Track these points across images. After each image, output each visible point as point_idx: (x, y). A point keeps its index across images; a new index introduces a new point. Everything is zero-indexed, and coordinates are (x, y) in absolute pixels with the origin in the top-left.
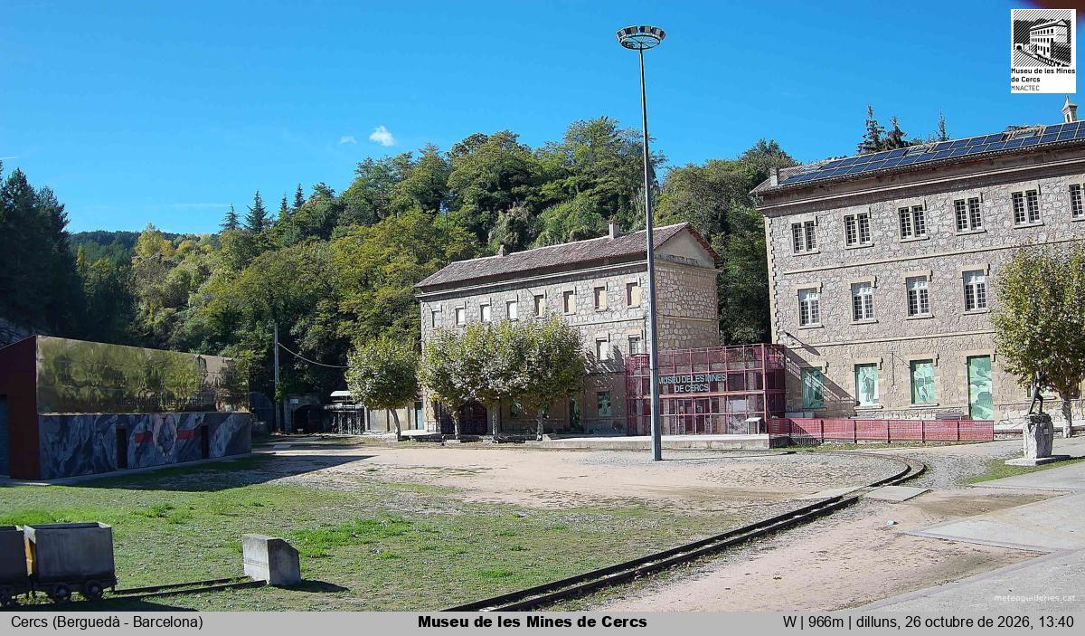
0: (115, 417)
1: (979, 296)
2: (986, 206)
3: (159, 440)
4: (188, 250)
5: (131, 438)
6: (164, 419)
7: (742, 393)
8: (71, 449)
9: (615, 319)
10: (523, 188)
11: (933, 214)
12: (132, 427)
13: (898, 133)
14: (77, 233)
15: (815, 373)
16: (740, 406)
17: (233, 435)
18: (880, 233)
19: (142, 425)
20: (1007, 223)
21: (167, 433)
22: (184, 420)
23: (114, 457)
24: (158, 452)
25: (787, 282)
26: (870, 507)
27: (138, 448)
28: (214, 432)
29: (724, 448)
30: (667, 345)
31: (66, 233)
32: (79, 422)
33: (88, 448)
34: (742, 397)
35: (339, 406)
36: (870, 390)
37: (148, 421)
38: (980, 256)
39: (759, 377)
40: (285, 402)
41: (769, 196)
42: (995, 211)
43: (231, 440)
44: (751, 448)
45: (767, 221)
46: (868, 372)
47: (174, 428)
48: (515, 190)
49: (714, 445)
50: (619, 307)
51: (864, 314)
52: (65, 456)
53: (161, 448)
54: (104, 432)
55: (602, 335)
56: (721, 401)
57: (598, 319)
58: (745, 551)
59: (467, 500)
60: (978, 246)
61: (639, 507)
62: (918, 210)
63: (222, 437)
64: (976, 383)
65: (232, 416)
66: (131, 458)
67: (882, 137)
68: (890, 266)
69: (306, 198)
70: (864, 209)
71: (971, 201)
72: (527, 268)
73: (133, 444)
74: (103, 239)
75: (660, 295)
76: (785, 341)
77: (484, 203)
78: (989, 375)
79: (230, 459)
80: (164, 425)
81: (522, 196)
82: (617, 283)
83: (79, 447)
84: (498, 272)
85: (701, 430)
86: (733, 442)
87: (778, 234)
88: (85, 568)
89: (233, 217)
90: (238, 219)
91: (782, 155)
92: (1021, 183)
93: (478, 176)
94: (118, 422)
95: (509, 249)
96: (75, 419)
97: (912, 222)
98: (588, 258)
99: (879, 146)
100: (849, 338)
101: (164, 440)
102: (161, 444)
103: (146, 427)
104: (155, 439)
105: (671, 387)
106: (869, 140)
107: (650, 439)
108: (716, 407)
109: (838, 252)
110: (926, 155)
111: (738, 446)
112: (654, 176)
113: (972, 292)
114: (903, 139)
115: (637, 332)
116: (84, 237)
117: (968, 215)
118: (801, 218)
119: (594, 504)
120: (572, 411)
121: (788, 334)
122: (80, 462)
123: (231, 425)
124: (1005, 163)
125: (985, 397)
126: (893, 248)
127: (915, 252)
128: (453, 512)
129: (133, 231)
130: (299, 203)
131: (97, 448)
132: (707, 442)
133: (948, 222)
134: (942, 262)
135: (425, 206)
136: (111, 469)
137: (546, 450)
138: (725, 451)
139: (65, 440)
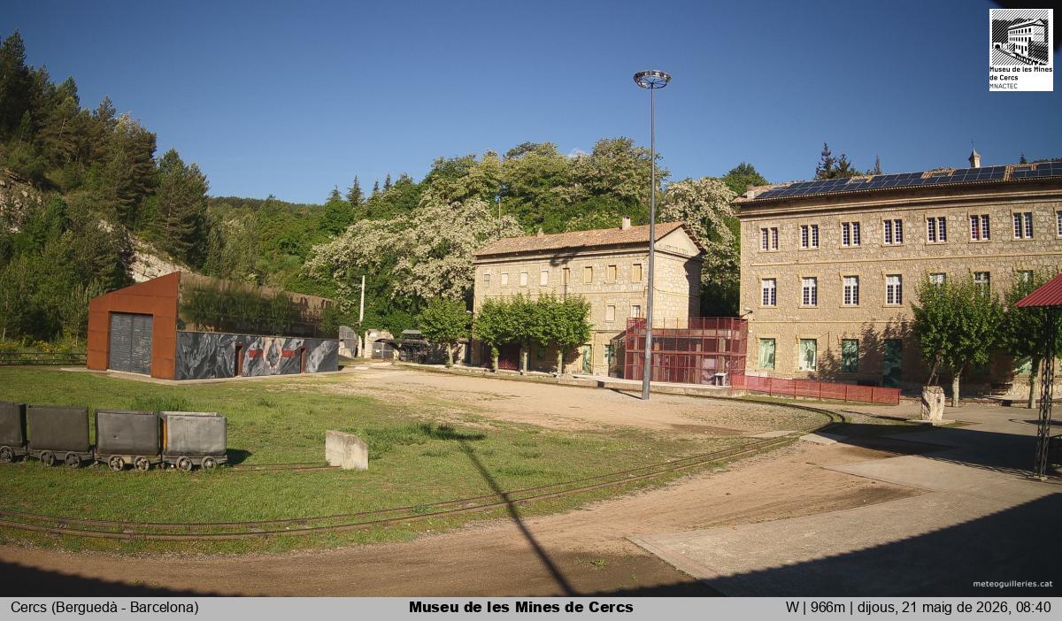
0: (236, 337)
1: (897, 294)
2: (907, 225)
3: (267, 357)
4: (299, 216)
5: (247, 354)
6: (273, 341)
7: (714, 354)
8: (199, 358)
9: (622, 290)
10: (559, 189)
11: (866, 230)
12: (249, 345)
13: (844, 166)
14: (215, 197)
15: (770, 343)
16: (709, 363)
17: (325, 356)
18: (826, 240)
19: (255, 344)
20: (922, 241)
21: (274, 351)
22: (287, 343)
23: (232, 367)
24: (266, 366)
25: (754, 272)
26: (803, 447)
27: (251, 361)
28: (310, 353)
29: (697, 394)
30: (660, 312)
31: (207, 197)
32: (207, 338)
33: (213, 360)
34: (713, 357)
35: (408, 340)
36: (810, 359)
37: (260, 342)
38: (901, 264)
39: (728, 342)
40: (366, 333)
41: (745, 206)
42: (913, 230)
43: (324, 360)
44: (718, 396)
45: (744, 223)
46: (811, 345)
47: (280, 348)
48: (553, 190)
49: (690, 392)
50: (626, 281)
51: (810, 301)
52: (194, 363)
53: (269, 363)
54: (226, 347)
55: (609, 301)
56: (698, 358)
57: (609, 289)
58: (707, 472)
59: (498, 419)
60: (899, 255)
61: (628, 434)
62: (857, 224)
63: (316, 358)
64: (891, 360)
65: (325, 344)
66: (245, 369)
67: (833, 168)
68: (832, 266)
69: (393, 183)
70: (816, 220)
71: (896, 221)
72: (557, 247)
73: (248, 358)
74: (236, 203)
75: (657, 275)
76: (750, 317)
77: (528, 197)
78: (900, 355)
79: (322, 376)
80: (273, 345)
81: (556, 194)
82: (625, 262)
83: (206, 357)
84: (536, 248)
85: (680, 380)
86: (704, 390)
87: (751, 235)
88: (205, 447)
89: (336, 193)
90: (341, 195)
91: (757, 176)
92: (935, 211)
93: (524, 175)
94: (237, 341)
95: (547, 232)
96: (205, 336)
97: (853, 233)
98: (605, 243)
99: (833, 175)
100: (797, 318)
101: (271, 357)
102: (269, 360)
103: (258, 346)
104: (265, 356)
105: (661, 343)
106: (822, 169)
107: (641, 383)
108: (693, 362)
109: (794, 253)
110: (865, 185)
111: (708, 394)
112: (659, 186)
113: (892, 291)
114: (848, 170)
115: (637, 303)
116: (220, 201)
117: (895, 231)
118: (769, 224)
119: (595, 428)
120: (584, 358)
121: (751, 312)
122: (205, 370)
123: (323, 349)
124: (924, 195)
125: (895, 371)
126: (836, 253)
127: (852, 258)
128: (487, 426)
129: (258, 198)
130: (387, 186)
131: (219, 359)
132: (685, 389)
133: (879, 236)
134: (871, 266)
135: (484, 196)
136: (230, 376)
137: (562, 385)
138: (697, 396)
139: (195, 351)
